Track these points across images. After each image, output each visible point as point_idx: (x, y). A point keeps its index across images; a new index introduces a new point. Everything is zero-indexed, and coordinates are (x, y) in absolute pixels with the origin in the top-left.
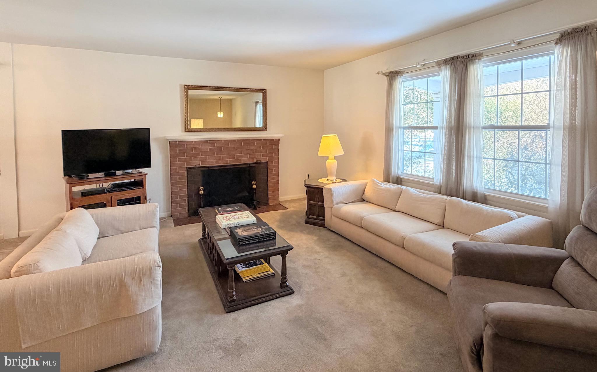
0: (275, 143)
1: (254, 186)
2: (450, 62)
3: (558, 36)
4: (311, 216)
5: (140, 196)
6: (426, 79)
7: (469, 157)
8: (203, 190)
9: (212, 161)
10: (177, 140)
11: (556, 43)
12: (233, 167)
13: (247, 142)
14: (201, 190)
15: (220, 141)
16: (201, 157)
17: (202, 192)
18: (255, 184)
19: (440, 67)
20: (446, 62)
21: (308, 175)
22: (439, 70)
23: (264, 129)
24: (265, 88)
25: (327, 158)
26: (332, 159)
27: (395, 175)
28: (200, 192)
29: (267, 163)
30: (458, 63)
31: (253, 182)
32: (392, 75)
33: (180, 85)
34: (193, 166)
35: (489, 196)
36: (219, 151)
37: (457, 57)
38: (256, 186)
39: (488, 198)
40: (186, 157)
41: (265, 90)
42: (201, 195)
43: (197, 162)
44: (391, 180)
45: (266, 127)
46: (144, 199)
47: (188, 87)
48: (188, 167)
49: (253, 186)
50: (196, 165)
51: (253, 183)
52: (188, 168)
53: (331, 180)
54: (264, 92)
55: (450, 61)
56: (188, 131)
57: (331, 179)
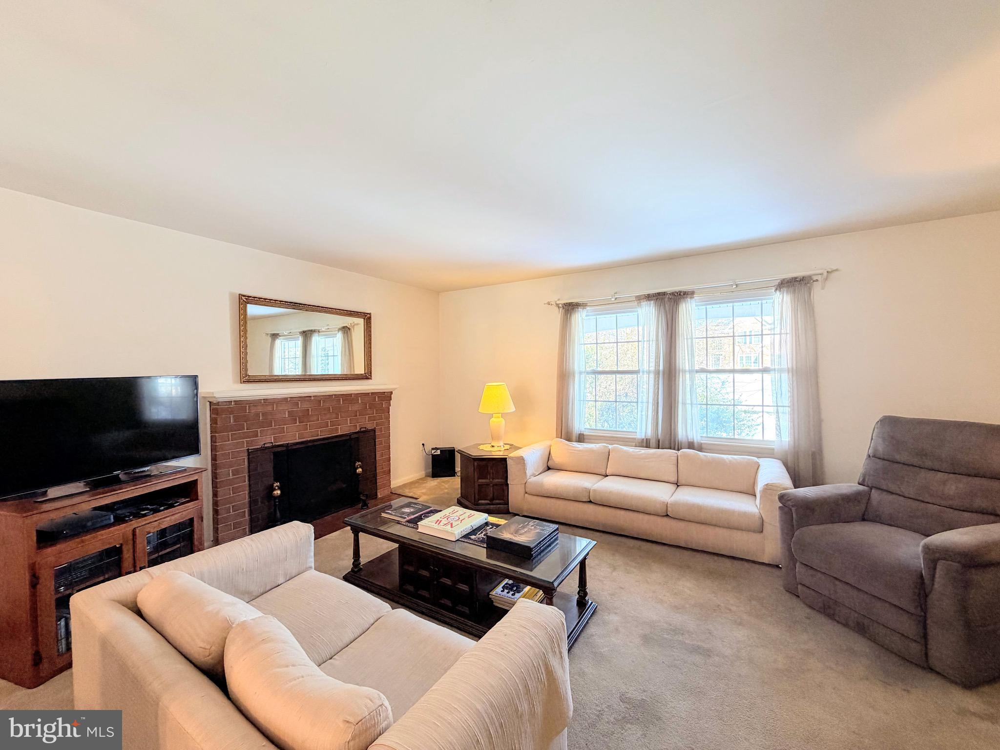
0: (386, 397)
1: (359, 470)
2: (655, 298)
3: (777, 283)
4: (480, 502)
5: (193, 518)
6: (615, 315)
7: (684, 404)
8: (279, 488)
9: (293, 435)
10: (233, 399)
11: (776, 290)
12: (327, 441)
13: (348, 398)
14: (276, 488)
15: (307, 398)
16: (274, 429)
17: (278, 492)
18: (360, 467)
19: (640, 302)
20: (649, 297)
21: (423, 445)
22: (638, 306)
23: (367, 376)
24: (368, 312)
25: (491, 416)
26: (498, 417)
27: (578, 432)
28: (275, 492)
29: (375, 431)
30: (666, 299)
31: (357, 464)
32: (570, 308)
33: (232, 295)
34: (258, 447)
35: (705, 444)
36: (305, 416)
37: (664, 294)
38: (363, 470)
39: (703, 446)
40: (246, 431)
41: (369, 314)
42: (275, 498)
43: (267, 439)
44: (574, 438)
45: (371, 373)
46: (200, 521)
47: (245, 300)
48: (250, 448)
49: (357, 471)
50: (264, 444)
51: (357, 466)
52: (250, 451)
53: (498, 447)
54: (367, 318)
55: (654, 296)
56: (248, 381)
57: (498, 445)
